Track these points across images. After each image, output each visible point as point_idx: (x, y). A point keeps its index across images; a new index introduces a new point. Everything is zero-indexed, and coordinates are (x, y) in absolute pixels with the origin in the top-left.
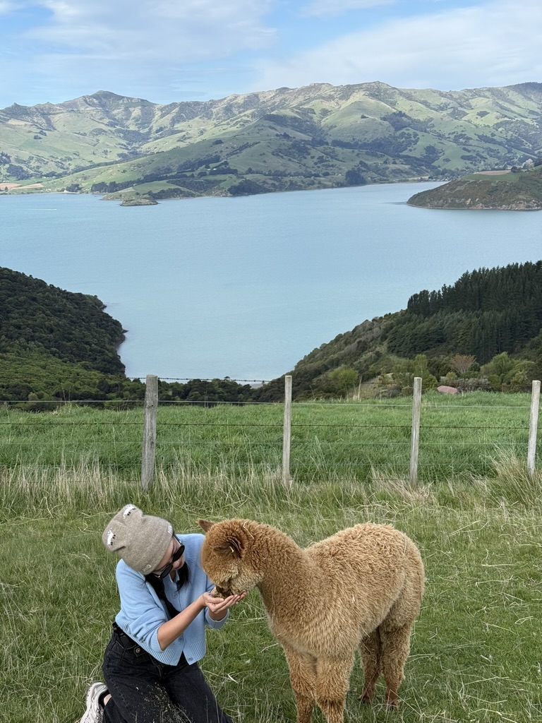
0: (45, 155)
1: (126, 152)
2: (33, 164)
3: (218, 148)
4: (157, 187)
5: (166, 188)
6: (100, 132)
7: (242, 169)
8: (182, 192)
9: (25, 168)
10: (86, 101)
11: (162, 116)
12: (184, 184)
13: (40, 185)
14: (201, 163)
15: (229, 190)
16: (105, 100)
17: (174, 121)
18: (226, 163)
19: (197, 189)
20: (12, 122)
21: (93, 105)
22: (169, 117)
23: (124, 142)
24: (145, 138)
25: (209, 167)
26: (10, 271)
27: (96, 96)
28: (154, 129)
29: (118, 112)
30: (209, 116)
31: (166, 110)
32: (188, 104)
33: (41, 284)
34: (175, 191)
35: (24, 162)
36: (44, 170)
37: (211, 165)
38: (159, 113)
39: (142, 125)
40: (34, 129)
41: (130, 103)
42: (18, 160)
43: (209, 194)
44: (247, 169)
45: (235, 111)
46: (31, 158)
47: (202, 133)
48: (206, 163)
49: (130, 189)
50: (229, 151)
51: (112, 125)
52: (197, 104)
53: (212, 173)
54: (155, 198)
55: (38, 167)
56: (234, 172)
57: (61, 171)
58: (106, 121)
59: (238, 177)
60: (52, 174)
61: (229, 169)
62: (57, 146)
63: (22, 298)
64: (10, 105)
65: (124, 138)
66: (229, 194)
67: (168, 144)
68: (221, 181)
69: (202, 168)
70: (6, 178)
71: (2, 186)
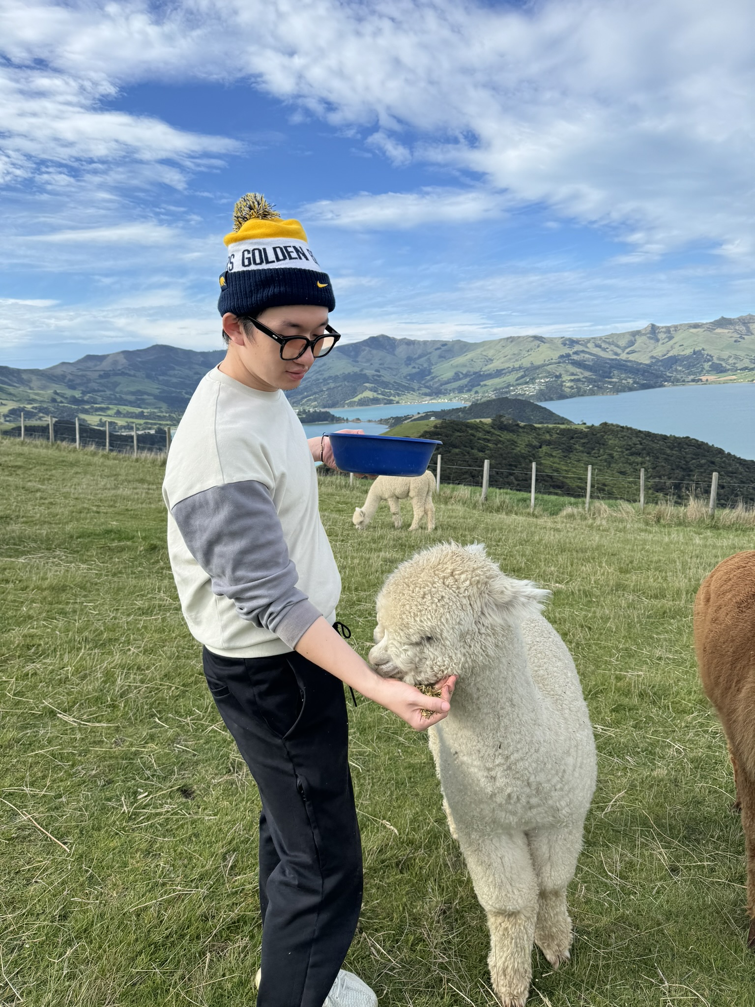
0: (742, 354)
2: (731, 361)
9: (724, 365)
13: (734, 377)
20: (719, 330)
26: (697, 441)
33: (720, 451)
35: (723, 360)
36: (739, 365)
40: (736, 335)
42: (719, 359)
46: (730, 357)
55: (735, 363)
60: (746, 368)
63: (703, 461)
64: (718, 317)
70: (708, 372)
71: (704, 378)
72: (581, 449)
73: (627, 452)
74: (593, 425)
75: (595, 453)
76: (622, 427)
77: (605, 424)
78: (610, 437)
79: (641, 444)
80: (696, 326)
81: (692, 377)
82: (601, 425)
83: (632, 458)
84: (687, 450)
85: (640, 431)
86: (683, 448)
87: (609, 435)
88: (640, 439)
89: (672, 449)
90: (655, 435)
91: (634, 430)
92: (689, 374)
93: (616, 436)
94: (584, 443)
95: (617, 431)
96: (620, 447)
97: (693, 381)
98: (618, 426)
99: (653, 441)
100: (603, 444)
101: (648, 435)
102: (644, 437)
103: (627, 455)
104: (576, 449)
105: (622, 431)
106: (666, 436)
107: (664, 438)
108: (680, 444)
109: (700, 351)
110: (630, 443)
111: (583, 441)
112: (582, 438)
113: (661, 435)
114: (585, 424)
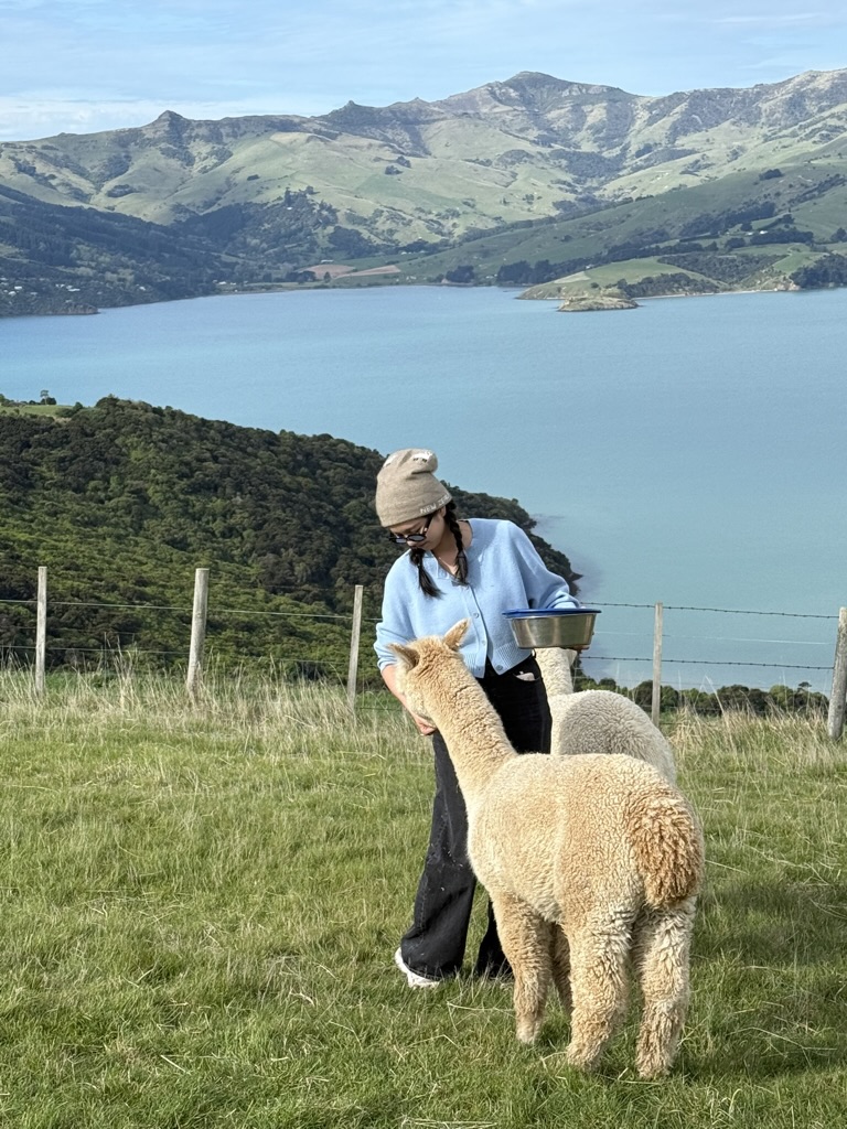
0: (406, 207)
1: (571, 197)
2: (382, 225)
3: (771, 186)
4: (635, 272)
5: (655, 275)
6: (519, 156)
7: (825, 230)
8: (689, 282)
9: (365, 234)
10: (495, 93)
11: (651, 121)
12: (694, 265)
13: (393, 269)
14: (732, 220)
15: (794, 277)
16: (532, 90)
17: (676, 131)
18: (788, 219)
19: (723, 276)
20: (345, 140)
21: (506, 100)
22: (667, 122)
23: (568, 178)
24: (613, 168)
25: (750, 229)
27: (515, 84)
28: (633, 149)
29: (558, 116)
30: (752, 119)
31: (660, 108)
32: (706, 96)
34: (675, 279)
35: (362, 221)
36: (403, 238)
37: (755, 224)
38: (645, 115)
39: (608, 142)
40: (388, 155)
41: (585, 95)
42: (352, 218)
43: (749, 286)
44: (834, 232)
45: (811, 107)
46: (378, 213)
47: (735, 155)
48: (745, 219)
49: (580, 276)
50: (795, 193)
51: (544, 141)
52: (727, 93)
53: (758, 241)
54: (632, 293)
55: (391, 232)
56: (806, 238)
57: (437, 239)
58: (534, 133)
59: (815, 250)
60: (419, 246)
61: (794, 232)
62: (431, 187)
65: (570, 169)
66: (793, 286)
67: (662, 180)
68: (776, 258)
69: (734, 231)
70: (328, 253)
71: (319, 271)
72: (57, 477)
73: (183, 483)
74: (79, 406)
75: (96, 489)
76: (157, 411)
77: (110, 403)
78: (133, 439)
79: (215, 459)
80: (286, 125)
81: (286, 267)
82: (100, 403)
83: (197, 502)
84: (330, 473)
85: (204, 422)
86: (319, 467)
87: (127, 435)
88: (210, 446)
89: (293, 473)
90: (245, 433)
91: (190, 417)
92: (280, 258)
93: (149, 440)
94: (62, 460)
95: (149, 424)
96: (165, 470)
97: (292, 277)
98: (145, 407)
99: (243, 451)
100: (117, 463)
101: (227, 431)
102: (218, 437)
103: (182, 491)
104: (43, 478)
105: (161, 424)
106: (271, 434)
107: (270, 440)
108: (308, 455)
109: (301, 195)
110: (188, 458)
111: (58, 453)
112: (53, 447)
113: (260, 432)
114: (52, 401)
